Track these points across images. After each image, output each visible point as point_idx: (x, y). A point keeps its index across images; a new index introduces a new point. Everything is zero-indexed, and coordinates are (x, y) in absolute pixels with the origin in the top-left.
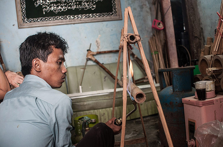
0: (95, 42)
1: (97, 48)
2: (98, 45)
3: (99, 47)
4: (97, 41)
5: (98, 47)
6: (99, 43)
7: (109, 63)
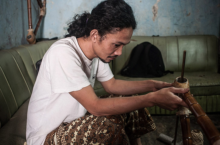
0: (152, 8)
1: (153, 15)
2: (155, 12)
3: (157, 15)
4: (154, 7)
5: (155, 15)
6: (156, 10)
7: (166, 35)
